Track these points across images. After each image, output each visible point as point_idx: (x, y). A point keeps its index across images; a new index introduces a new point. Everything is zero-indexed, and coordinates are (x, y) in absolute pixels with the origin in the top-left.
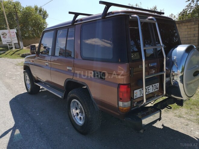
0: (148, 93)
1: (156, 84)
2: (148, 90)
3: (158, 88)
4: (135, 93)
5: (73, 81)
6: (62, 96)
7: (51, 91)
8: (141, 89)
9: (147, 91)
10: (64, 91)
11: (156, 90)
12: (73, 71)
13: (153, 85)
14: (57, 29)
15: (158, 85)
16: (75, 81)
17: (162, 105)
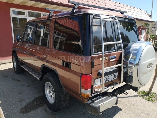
0: (107, 81)
1: (115, 74)
2: (108, 79)
3: (117, 77)
4: (96, 82)
5: (47, 67)
6: (39, 79)
7: (31, 73)
8: (101, 78)
9: (106, 80)
10: (41, 74)
11: (115, 78)
12: (47, 59)
13: (113, 75)
14: (37, 22)
15: (116, 74)
16: (48, 67)
17: (120, 91)
